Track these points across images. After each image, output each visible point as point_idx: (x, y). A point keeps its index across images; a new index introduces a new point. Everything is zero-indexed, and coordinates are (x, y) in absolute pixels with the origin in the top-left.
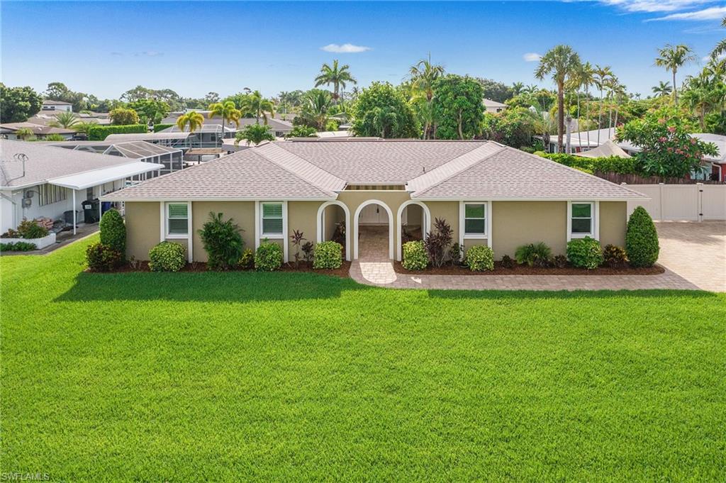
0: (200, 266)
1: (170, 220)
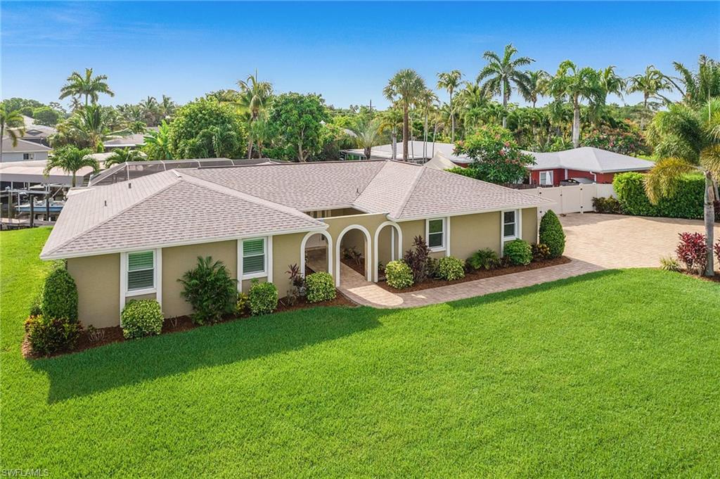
0: (184, 321)
1: (129, 273)
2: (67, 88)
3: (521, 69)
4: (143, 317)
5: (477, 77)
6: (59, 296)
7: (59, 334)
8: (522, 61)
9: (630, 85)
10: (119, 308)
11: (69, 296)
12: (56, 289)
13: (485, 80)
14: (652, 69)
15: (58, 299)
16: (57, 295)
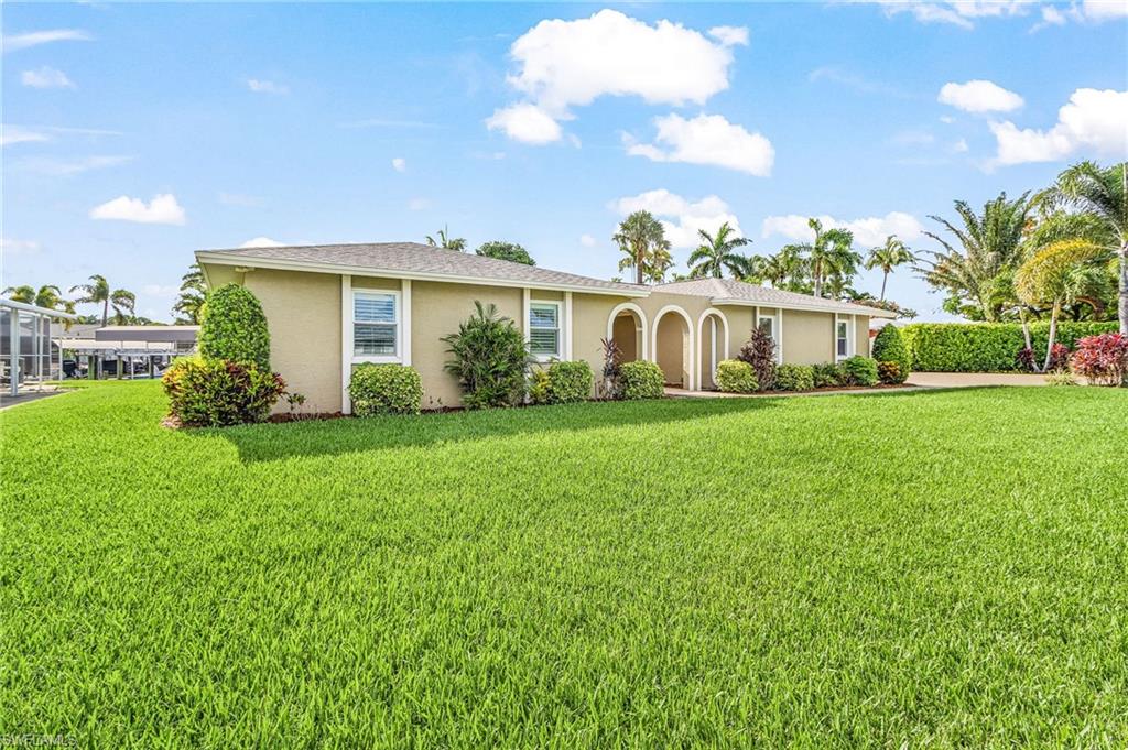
1: (356, 324)
2: (190, 276)
3: (736, 251)
4: (393, 381)
5: (687, 260)
6: (237, 324)
7: (238, 389)
8: (738, 242)
9: (867, 259)
10: (341, 382)
11: (256, 328)
12: (230, 310)
13: (696, 263)
14: (893, 240)
15: (234, 330)
16: (231, 321)
